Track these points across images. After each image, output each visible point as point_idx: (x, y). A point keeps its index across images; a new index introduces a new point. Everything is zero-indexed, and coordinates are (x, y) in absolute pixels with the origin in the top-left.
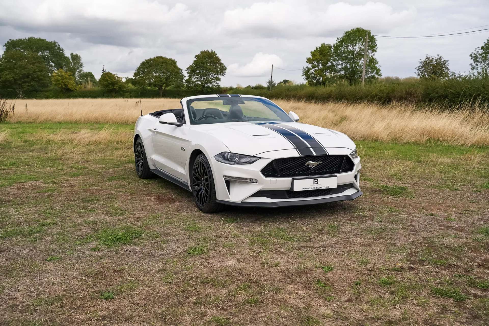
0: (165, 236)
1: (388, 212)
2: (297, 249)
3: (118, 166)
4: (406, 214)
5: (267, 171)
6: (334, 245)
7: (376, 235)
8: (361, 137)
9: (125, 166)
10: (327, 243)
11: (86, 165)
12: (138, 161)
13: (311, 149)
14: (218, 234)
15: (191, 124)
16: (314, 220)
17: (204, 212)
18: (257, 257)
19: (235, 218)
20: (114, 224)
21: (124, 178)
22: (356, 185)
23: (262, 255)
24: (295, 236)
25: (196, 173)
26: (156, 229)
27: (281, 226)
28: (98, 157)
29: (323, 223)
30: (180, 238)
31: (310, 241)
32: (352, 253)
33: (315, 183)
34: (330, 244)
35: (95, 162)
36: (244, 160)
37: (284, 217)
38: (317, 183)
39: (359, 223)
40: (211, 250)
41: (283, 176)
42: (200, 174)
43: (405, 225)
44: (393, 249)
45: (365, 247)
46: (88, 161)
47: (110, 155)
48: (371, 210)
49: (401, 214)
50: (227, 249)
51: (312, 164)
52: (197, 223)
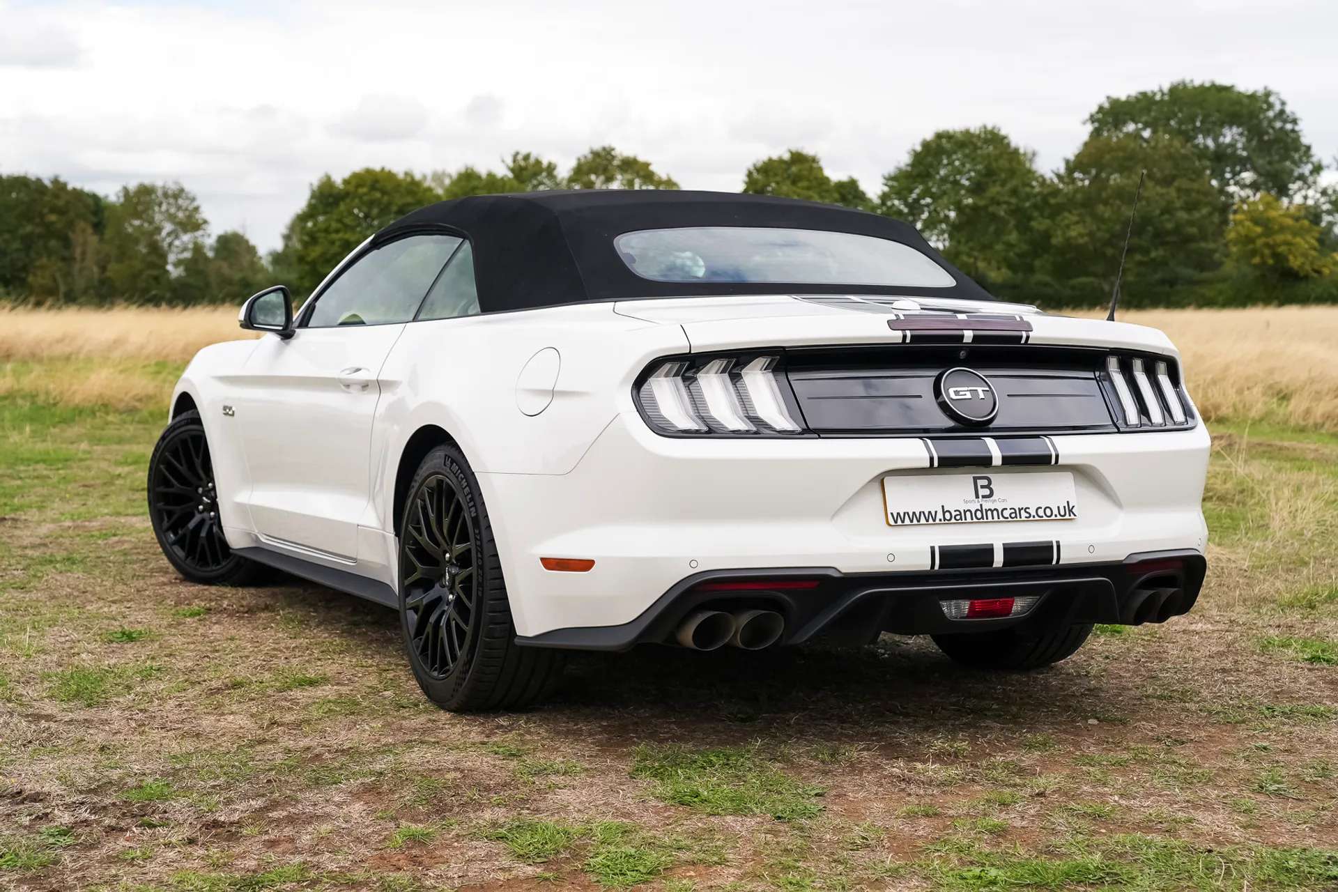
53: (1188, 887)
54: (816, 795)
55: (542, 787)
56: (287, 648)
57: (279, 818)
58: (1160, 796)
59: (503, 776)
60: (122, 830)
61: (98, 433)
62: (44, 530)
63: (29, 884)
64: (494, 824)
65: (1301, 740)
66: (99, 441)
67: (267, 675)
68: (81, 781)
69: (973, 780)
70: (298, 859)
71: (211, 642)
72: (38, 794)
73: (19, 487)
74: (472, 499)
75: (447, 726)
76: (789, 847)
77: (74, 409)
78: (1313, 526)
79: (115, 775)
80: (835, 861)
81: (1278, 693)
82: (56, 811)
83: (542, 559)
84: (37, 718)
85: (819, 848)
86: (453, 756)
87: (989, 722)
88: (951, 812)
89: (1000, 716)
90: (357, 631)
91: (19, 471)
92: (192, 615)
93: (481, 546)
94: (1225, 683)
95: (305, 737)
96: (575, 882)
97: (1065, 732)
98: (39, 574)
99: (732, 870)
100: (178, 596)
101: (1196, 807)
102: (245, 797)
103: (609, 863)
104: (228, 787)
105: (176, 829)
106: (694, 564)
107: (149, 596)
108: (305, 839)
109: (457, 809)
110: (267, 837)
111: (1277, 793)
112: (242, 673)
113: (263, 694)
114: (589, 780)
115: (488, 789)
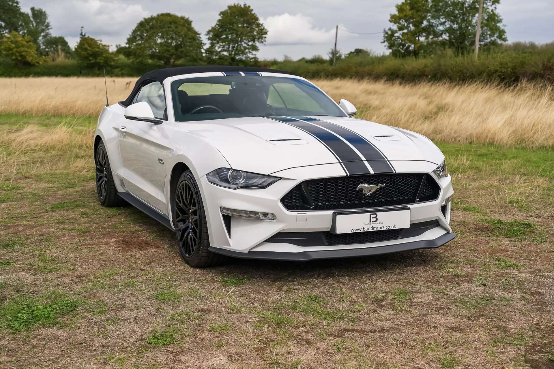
0: (116, 310)
1: (498, 267)
2: (335, 336)
3: (73, 186)
4: (530, 272)
5: (291, 200)
6: (400, 327)
7: (474, 311)
8: (467, 138)
9: (84, 186)
10: (388, 324)
11: (22, 183)
12: (101, 178)
13: (366, 163)
14: (206, 306)
15: (176, 120)
16: (372, 281)
17: (192, 267)
18: (263, 350)
19: (241, 276)
20: (35, 288)
21: (78, 206)
22: (443, 223)
23: (273, 346)
24: (336, 309)
25: (180, 201)
26: (105, 297)
27: (316, 292)
28: (45, 170)
29: (386, 287)
30: (142, 313)
31: (359, 319)
32: (430, 344)
33: (373, 220)
34: (393, 325)
35: (39, 178)
36: (254, 181)
37: (322, 276)
38: (375, 219)
39: (446, 286)
40: (188, 336)
41: (317, 208)
42: (185, 202)
43: (526, 293)
44: (502, 338)
45: (454, 333)
46: (26, 178)
47: (65, 168)
48: (470, 264)
49: (521, 273)
50: (216, 334)
51: (368, 188)
52: (175, 286)
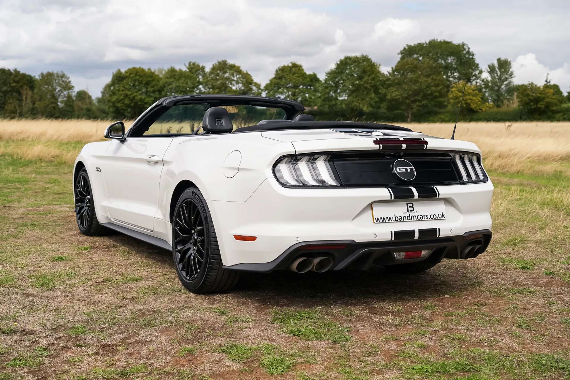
53: (504, 372)
54: (347, 331)
55: (237, 328)
56: (125, 264)
57: (132, 343)
58: (482, 330)
59: (220, 323)
60: (68, 348)
61: (38, 170)
62: (21, 211)
63: (32, 374)
64: (220, 345)
65: (528, 303)
66: (39, 173)
67: (118, 276)
68: (49, 326)
69: (408, 324)
70: (142, 362)
71: (94, 262)
72: (32, 331)
73: (9, 192)
74: (204, 210)
75: (194, 300)
76: (341, 355)
77: (28, 161)
78: (505, 211)
79: (63, 321)
80: (361, 362)
81: (514, 283)
82: (40, 339)
83: (234, 235)
84: (28, 295)
85: (353, 355)
86: (199, 314)
87: (407, 297)
88: (402, 338)
89: (411, 294)
90: (152, 256)
91: (9, 186)
92: (85, 249)
93: (208, 229)
94: (493, 278)
95: (138, 304)
96: (257, 372)
97: (437, 301)
98: (22, 231)
99: (320, 366)
100: (78, 241)
101: (497, 335)
102: (117, 333)
103: (270, 363)
104: (110, 328)
105: (91, 348)
106: (298, 239)
107: (67, 241)
108: (144, 353)
109: (204, 338)
110: (127, 351)
111: (526, 328)
112: (108, 275)
113: (118, 285)
114: (255, 325)
115: (215, 329)
